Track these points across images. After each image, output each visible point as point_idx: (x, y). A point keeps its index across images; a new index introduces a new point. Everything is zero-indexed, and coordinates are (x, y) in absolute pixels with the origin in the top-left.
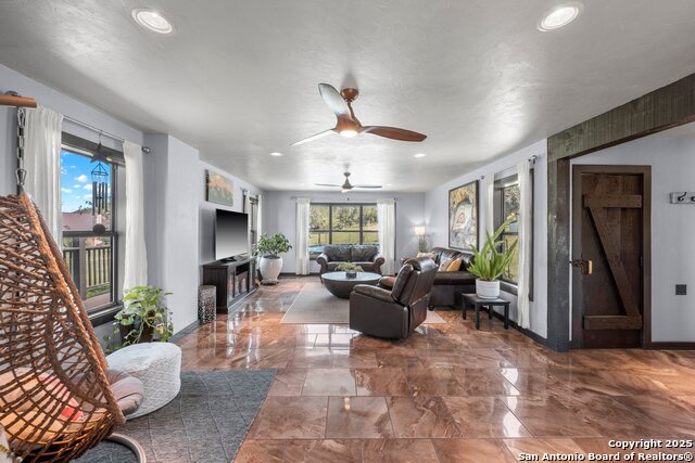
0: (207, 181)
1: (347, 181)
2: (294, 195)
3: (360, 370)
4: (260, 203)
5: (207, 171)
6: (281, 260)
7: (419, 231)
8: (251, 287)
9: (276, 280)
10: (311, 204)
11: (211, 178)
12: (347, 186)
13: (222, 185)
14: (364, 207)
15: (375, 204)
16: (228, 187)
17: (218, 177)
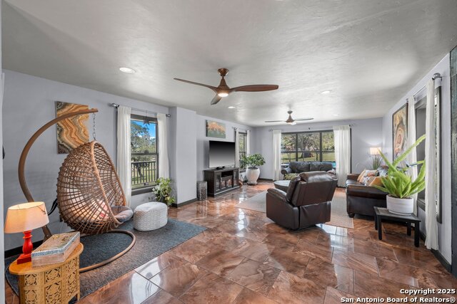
0: (207, 126)
1: (290, 117)
2: (271, 129)
3: (247, 240)
4: (248, 135)
5: (206, 121)
6: (258, 170)
7: (374, 151)
8: (235, 184)
9: (256, 182)
10: (282, 133)
11: (209, 124)
12: (290, 120)
13: (216, 127)
14: (323, 134)
15: (332, 131)
16: (222, 128)
17: (214, 123)
